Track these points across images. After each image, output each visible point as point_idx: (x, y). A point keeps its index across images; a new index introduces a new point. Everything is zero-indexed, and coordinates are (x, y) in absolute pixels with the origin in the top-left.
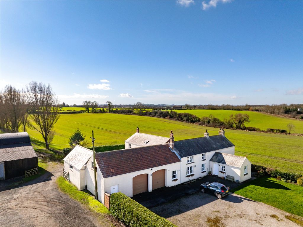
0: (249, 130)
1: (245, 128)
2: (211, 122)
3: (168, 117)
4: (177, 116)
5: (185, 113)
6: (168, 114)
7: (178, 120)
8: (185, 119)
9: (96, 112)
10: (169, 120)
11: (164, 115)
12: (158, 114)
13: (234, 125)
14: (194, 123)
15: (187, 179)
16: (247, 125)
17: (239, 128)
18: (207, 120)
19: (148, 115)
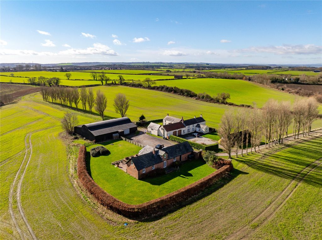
0: (229, 105)
1: (227, 103)
2: (204, 98)
3: (173, 92)
4: (180, 91)
5: (186, 90)
6: (172, 90)
7: (180, 94)
8: (186, 94)
9: (109, 85)
10: (174, 94)
11: (169, 90)
12: (164, 89)
13: (220, 100)
14: (193, 98)
15: (188, 133)
16: (228, 101)
17: (223, 103)
18: (202, 96)
19: (156, 89)
